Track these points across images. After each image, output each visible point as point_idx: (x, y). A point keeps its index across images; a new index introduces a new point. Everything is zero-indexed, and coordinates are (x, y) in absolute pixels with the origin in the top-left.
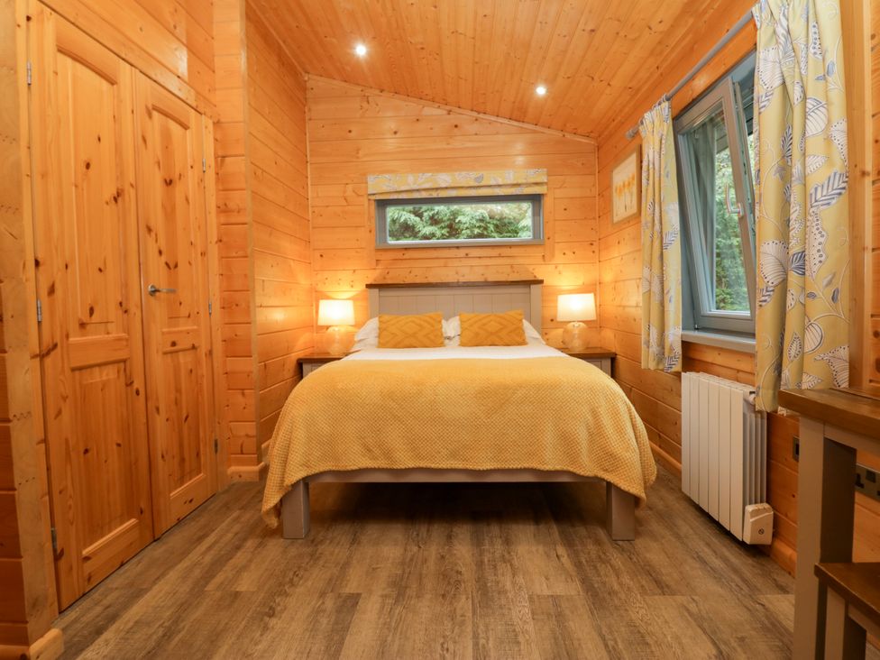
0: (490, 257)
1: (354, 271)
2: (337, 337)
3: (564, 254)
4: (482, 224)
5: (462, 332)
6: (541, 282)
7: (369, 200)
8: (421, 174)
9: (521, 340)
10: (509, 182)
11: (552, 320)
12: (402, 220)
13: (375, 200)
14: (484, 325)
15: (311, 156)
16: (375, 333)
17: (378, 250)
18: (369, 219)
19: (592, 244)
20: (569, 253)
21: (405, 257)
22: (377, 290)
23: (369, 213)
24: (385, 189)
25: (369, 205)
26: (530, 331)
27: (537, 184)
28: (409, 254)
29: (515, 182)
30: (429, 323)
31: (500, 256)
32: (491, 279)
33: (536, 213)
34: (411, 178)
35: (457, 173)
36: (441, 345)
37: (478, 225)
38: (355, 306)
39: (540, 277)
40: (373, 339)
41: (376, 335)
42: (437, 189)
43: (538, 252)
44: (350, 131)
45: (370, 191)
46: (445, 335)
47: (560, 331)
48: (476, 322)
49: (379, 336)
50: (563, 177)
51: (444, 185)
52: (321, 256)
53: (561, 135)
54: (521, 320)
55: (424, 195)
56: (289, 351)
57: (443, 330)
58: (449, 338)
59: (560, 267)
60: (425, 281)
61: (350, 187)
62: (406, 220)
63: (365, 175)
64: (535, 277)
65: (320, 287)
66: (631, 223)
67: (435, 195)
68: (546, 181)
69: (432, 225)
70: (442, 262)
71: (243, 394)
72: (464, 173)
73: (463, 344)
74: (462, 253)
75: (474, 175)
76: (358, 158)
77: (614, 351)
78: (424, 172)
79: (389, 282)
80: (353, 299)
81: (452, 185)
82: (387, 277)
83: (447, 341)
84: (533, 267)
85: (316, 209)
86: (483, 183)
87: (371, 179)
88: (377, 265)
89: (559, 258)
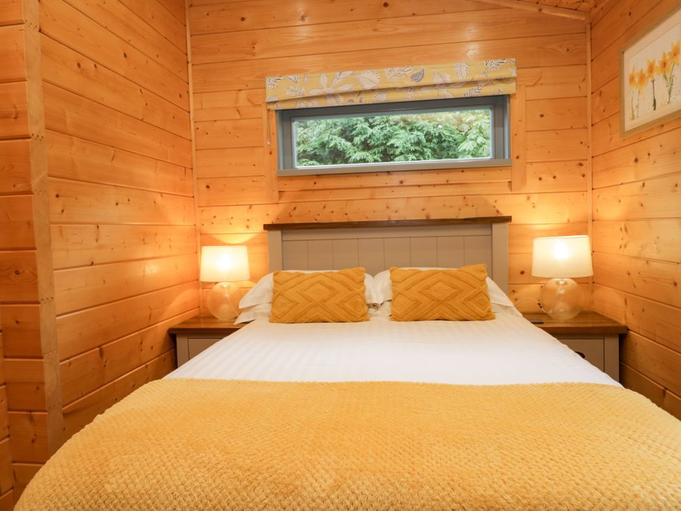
0: (434, 185)
1: (251, 206)
2: (227, 295)
3: (540, 179)
4: (418, 148)
5: (394, 298)
6: (508, 219)
7: (269, 110)
8: (338, 73)
9: (484, 313)
10: (461, 78)
11: (522, 273)
12: (331, 145)
13: (276, 111)
14: (428, 288)
15: (193, 53)
16: (268, 297)
17: (280, 178)
18: (269, 135)
19: (581, 165)
20: (548, 178)
21: (316, 187)
22: (278, 233)
23: (269, 127)
24: (289, 94)
25: (268, 118)
26: (497, 296)
27: (500, 80)
28: (322, 183)
29: (469, 78)
30: (345, 285)
31: (448, 184)
32: (435, 215)
33: (498, 123)
34: (324, 79)
35: (386, 71)
36: (363, 318)
37: (413, 148)
38: (249, 254)
39: (505, 213)
40: (265, 307)
41: (270, 300)
42: (360, 92)
43: (502, 177)
44: (243, 19)
45: (269, 98)
46: (369, 302)
47: (534, 288)
48: (414, 284)
49: (273, 303)
50: (539, 70)
51: (368, 86)
52: (208, 187)
53: (535, 10)
54: (484, 280)
55: (342, 101)
56: (151, 320)
57: (367, 294)
58: (375, 306)
59: (534, 198)
60: (344, 219)
61: (243, 95)
62: (336, 145)
63: (262, 78)
64: (498, 211)
65: (207, 229)
66: (666, 128)
67: (356, 100)
68: (514, 74)
69: (364, 150)
70: (366, 193)
71: (31, 418)
72: (397, 69)
73: (395, 317)
74: (395, 180)
75: (411, 70)
76: (254, 54)
77: (623, 322)
78: (342, 70)
79: (297, 221)
80: (249, 244)
81: (381, 86)
82: (294, 213)
83: (372, 311)
84: (495, 197)
85: (200, 126)
86: (424, 82)
87: (270, 82)
88: (280, 197)
89: (532, 184)
